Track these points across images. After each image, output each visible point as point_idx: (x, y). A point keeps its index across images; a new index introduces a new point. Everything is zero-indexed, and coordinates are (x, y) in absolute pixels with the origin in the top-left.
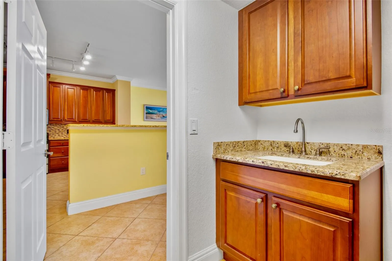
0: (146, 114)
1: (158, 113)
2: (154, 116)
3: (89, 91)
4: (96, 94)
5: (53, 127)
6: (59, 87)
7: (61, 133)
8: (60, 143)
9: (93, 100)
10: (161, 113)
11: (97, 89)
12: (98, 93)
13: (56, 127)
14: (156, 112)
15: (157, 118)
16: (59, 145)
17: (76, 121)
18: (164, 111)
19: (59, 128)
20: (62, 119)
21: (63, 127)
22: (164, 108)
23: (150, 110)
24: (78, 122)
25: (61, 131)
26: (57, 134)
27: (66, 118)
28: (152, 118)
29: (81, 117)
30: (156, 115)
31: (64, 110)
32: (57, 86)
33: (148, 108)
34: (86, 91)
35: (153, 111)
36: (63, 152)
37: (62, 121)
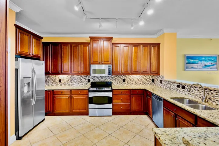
0: (187, 63)
1: (200, 62)
2: (195, 65)
3: (139, 47)
4: (144, 49)
5: (114, 77)
6: (118, 46)
7: (119, 81)
8: (119, 92)
9: (142, 55)
10: (203, 62)
11: (145, 45)
12: (146, 48)
13: (116, 77)
14: (197, 61)
15: (199, 68)
16: (119, 93)
17: (129, 73)
18: (207, 60)
19: (117, 78)
20: (120, 71)
21: (120, 77)
22: (207, 57)
23: (191, 60)
24: (131, 74)
25: (119, 80)
26: (116, 83)
27: (123, 71)
28: (193, 68)
29: (133, 70)
30: (197, 64)
31: (122, 65)
32: (117, 46)
33: (188, 58)
34: (137, 48)
35: (195, 60)
36: (121, 100)
37: (120, 73)
